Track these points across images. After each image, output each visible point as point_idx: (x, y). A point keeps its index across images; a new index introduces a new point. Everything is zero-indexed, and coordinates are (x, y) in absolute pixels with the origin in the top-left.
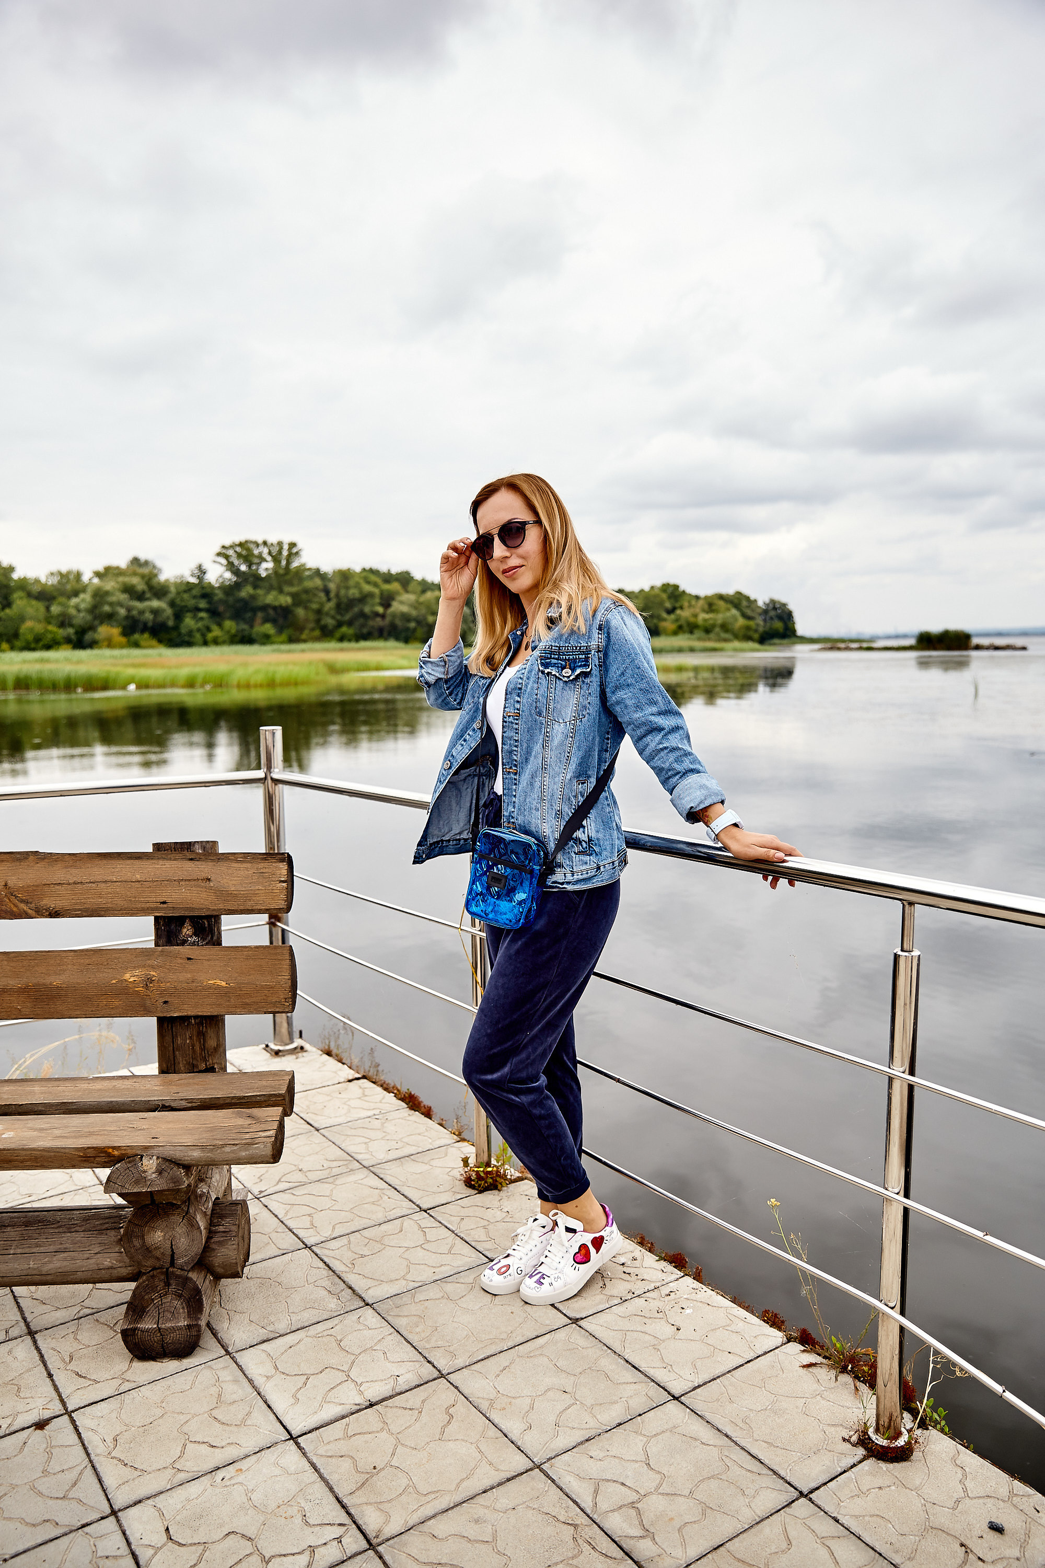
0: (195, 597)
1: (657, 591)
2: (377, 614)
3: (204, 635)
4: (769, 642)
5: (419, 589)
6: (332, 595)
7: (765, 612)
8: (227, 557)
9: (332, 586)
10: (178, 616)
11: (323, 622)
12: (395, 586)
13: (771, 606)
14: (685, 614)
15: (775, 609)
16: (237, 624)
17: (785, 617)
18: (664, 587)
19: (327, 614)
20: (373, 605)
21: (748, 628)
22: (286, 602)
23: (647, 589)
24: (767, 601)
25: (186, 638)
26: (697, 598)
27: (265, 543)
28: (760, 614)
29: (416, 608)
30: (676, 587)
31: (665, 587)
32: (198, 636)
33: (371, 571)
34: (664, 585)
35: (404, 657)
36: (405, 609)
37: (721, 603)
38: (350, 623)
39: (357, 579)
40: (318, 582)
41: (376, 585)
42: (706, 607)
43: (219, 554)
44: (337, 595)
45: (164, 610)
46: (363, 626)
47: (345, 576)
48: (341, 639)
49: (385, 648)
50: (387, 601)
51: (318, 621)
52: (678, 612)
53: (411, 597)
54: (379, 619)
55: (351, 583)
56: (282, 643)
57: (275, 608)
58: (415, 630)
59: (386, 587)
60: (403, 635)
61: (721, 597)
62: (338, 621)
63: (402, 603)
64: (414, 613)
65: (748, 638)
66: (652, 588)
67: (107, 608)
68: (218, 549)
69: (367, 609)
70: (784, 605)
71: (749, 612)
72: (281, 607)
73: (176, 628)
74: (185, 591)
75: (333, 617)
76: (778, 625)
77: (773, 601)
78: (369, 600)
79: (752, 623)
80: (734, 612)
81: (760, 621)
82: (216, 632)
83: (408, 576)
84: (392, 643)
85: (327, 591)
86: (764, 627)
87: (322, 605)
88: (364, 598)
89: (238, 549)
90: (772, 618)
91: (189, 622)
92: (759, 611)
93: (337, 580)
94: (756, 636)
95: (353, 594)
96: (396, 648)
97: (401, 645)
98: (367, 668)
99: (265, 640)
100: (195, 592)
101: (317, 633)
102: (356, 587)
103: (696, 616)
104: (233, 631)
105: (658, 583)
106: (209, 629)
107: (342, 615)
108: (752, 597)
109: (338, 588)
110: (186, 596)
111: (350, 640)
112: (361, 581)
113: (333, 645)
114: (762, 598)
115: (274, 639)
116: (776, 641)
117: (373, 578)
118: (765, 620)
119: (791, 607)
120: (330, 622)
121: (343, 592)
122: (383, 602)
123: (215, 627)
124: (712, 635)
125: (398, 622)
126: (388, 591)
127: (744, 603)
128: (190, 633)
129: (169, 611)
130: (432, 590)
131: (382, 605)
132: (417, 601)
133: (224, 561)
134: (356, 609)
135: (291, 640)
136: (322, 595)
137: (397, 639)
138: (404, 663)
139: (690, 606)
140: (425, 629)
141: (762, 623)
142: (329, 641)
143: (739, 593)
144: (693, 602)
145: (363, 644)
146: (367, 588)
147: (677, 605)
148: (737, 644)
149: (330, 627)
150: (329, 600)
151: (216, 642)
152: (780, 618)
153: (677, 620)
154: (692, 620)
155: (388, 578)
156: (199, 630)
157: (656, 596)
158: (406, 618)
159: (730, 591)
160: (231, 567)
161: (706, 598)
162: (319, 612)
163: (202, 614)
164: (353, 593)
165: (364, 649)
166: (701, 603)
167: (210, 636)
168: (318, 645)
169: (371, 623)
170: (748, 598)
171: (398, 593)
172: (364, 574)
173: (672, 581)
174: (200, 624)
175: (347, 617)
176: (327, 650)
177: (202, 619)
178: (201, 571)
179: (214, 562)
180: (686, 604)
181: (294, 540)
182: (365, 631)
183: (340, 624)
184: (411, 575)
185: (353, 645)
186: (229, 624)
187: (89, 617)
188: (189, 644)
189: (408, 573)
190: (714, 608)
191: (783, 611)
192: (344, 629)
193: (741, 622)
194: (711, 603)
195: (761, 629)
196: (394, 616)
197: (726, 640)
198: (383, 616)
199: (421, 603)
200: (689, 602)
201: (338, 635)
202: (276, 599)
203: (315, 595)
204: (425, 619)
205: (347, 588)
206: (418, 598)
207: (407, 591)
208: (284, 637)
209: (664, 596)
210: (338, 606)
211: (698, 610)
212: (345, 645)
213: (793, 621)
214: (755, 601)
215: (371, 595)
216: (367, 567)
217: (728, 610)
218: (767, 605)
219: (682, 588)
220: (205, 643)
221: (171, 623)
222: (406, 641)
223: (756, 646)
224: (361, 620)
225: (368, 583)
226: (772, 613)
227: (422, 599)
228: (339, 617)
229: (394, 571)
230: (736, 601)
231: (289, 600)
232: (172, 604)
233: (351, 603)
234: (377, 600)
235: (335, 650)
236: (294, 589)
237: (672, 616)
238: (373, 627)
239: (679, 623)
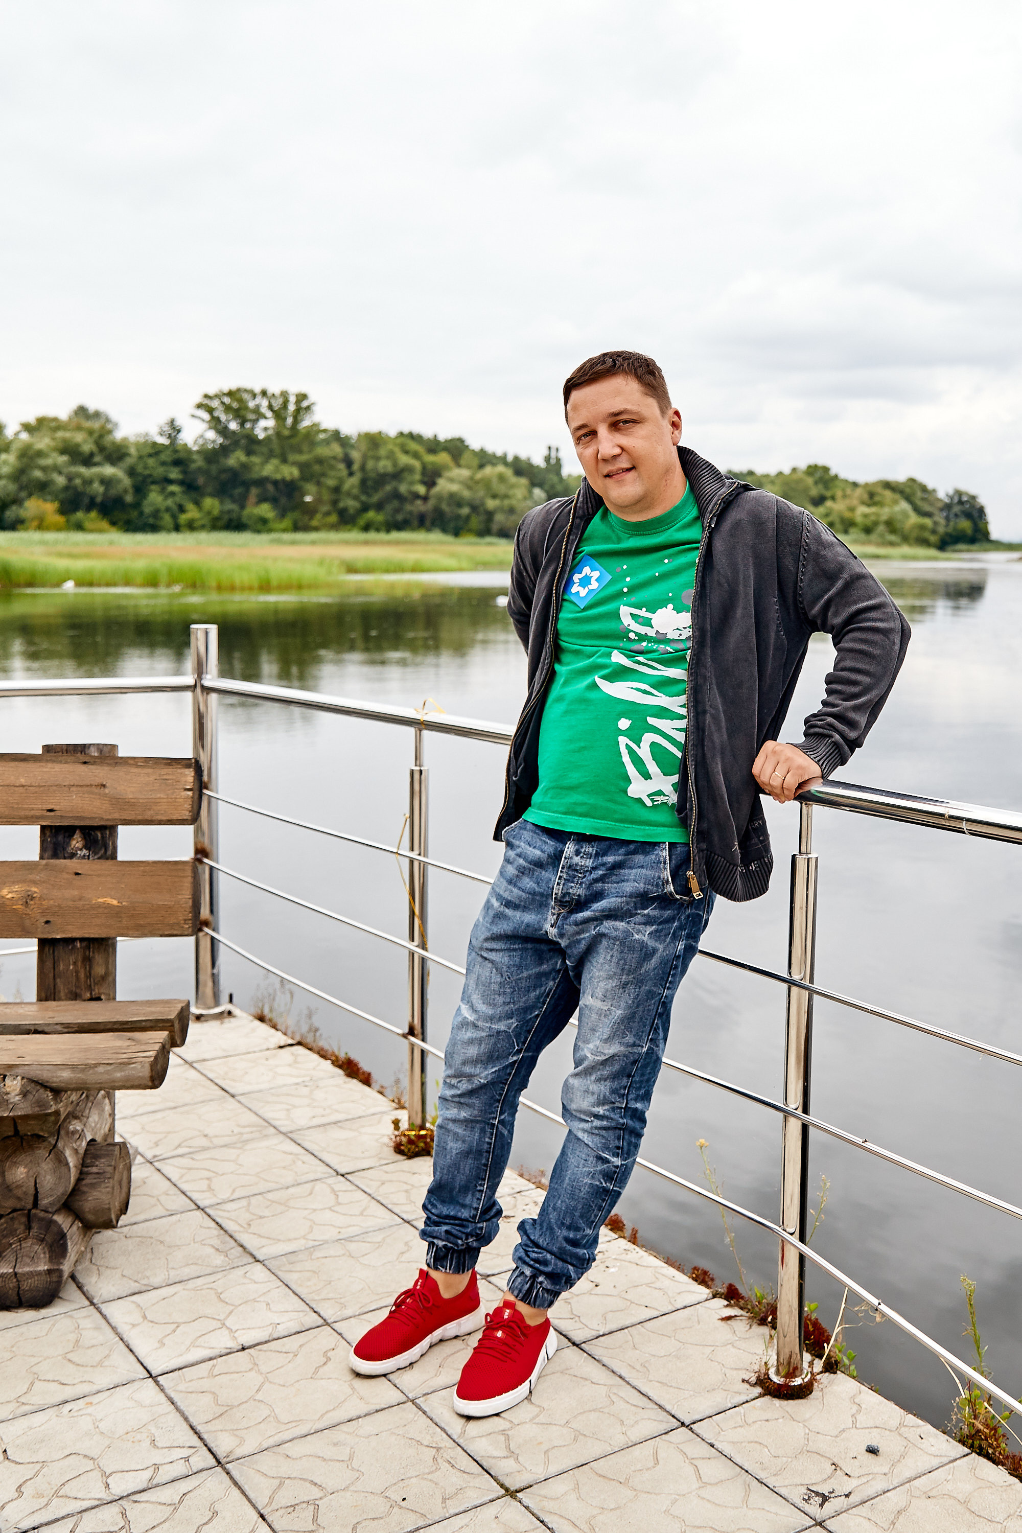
0: (163, 464)
1: (800, 475)
2: (416, 496)
3: (174, 517)
4: (950, 548)
5: (476, 462)
6: (356, 467)
7: (948, 507)
8: (210, 410)
9: (356, 455)
10: (140, 489)
11: (341, 505)
12: (443, 458)
13: (956, 500)
14: (838, 507)
15: (961, 502)
16: (222, 502)
17: (976, 514)
18: (810, 470)
19: (349, 494)
20: (412, 483)
21: (922, 527)
22: (291, 473)
23: (787, 470)
24: (951, 492)
25: (151, 521)
26: (855, 485)
27: (264, 393)
28: (941, 510)
29: (469, 488)
30: (826, 469)
31: (813, 470)
32: (167, 519)
33: (411, 436)
34: (810, 467)
35: (452, 555)
36: (454, 488)
37: (888, 494)
38: (379, 507)
39: (390, 446)
40: (336, 449)
41: (416, 455)
42: (866, 497)
43: (199, 406)
44: (363, 468)
45: (119, 481)
46: (397, 511)
47: (374, 441)
48: (366, 528)
49: (427, 543)
50: (431, 477)
51: (335, 503)
52: (829, 503)
53: (465, 473)
54: (419, 502)
55: (382, 452)
56: (284, 530)
57: (276, 483)
58: (468, 518)
59: (430, 458)
60: (452, 525)
61: (887, 485)
62: (363, 503)
63: (451, 480)
64: (466, 494)
65: (923, 542)
66: (794, 470)
67: (38, 474)
68: (198, 399)
69: (403, 488)
70: (974, 498)
71: (927, 508)
72: (283, 480)
73: (137, 505)
74: (150, 456)
75: (356, 498)
76: (965, 525)
77: (959, 493)
78: (406, 474)
79: (928, 522)
80: (904, 505)
81: (940, 518)
82: (192, 513)
83: (458, 443)
84: (436, 536)
85: (349, 463)
86: (947, 526)
87: (341, 481)
88: (398, 474)
89: (227, 400)
90: (956, 515)
91: (155, 498)
92: (940, 505)
93: (363, 447)
94: (933, 539)
95: (385, 467)
96: (442, 543)
97: (449, 538)
98: (400, 569)
99: (261, 526)
100: (163, 457)
101: (333, 518)
102: (388, 458)
103: (852, 509)
104: (216, 512)
105: (803, 465)
106: (182, 509)
107: (369, 495)
108: (930, 486)
109: (365, 458)
110: (151, 462)
111: (378, 530)
112: (397, 450)
113: (355, 535)
114: (943, 491)
115: (272, 525)
116: (961, 546)
117: (413, 446)
118: (947, 519)
119: (983, 500)
120: (351, 504)
121: (370, 464)
122: (426, 479)
123: (190, 506)
124: (873, 537)
125: (444, 507)
126: (433, 463)
127: (919, 494)
128: (156, 514)
129: (127, 482)
130: (494, 465)
131: (424, 483)
132: (472, 478)
133: (206, 416)
134: (388, 488)
135: (297, 528)
136: (342, 466)
137: (444, 530)
138: (452, 563)
139: (845, 496)
140: (482, 518)
141: (942, 521)
142: (349, 530)
143: (912, 481)
144: (849, 491)
145: (395, 535)
146: (404, 460)
147: (828, 494)
148: (906, 550)
149: (351, 511)
150: (351, 474)
151: (191, 527)
152: (968, 515)
153: (827, 515)
154: (847, 515)
155: (434, 446)
156: (168, 509)
157: (799, 481)
158: (456, 500)
159: (899, 476)
160: (215, 423)
161: (867, 485)
162: (337, 490)
163: (174, 488)
164: (385, 465)
165: (397, 543)
166: (859, 491)
167: (183, 518)
168: (333, 536)
169: (408, 507)
170: (924, 489)
171: (446, 467)
172: (399, 441)
173: (821, 462)
174: (170, 502)
175: (375, 498)
176: (347, 543)
177: (173, 494)
178: (174, 429)
179: (193, 416)
180: (839, 494)
181: (303, 390)
182: (400, 517)
183: (365, 508)
184: (466, 444)
185: (382, 536)
186: (209, 503)
187: (12, 487)
188: (153, 528)
189: (461, 441)
190: (877, 499)
191: (973, 506)
192: (371, 514)
193: (914, 519)
194: (872, 495)
195: (941, 530)
196: (440, 498)
197: (892, 544)
198: (425, 499)
199: (477, 482)
200: (843, 490)
201: (362, 522)
202: (277, 470)
203: (332, 467)
204: (483, 504)
205: (378, 459)
206: (474, 474)
207: (459, 465)
208: (287, 522)
209: (810, 481)
210: (363, 482)
211: (855, 502)
212: (372, 535)
213: (985, 520)
214: (934, 491)
215: (409, 469)
216: (406, 430)
217: (896, 502)
218: (952, 498)
219: (833, 472)
220: (177, 528)
221: (129, 498)
222: (457, 533)
223: (933, 552)
224: (396, 503)
225: (406, 452)
226: (956, 509)
227: (479, 475)
228: (364, 498)
229: (442, 437)
230: (908, 490)
231: (295, 472)
232: (131, 472)
233: (382, 479)
234: (417, 477)
235: (357, 543)
236: (303, 458)
237: (821, 510)
238: (411, 513)
239: (830, 519)
